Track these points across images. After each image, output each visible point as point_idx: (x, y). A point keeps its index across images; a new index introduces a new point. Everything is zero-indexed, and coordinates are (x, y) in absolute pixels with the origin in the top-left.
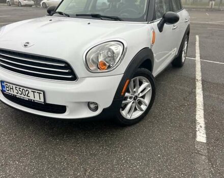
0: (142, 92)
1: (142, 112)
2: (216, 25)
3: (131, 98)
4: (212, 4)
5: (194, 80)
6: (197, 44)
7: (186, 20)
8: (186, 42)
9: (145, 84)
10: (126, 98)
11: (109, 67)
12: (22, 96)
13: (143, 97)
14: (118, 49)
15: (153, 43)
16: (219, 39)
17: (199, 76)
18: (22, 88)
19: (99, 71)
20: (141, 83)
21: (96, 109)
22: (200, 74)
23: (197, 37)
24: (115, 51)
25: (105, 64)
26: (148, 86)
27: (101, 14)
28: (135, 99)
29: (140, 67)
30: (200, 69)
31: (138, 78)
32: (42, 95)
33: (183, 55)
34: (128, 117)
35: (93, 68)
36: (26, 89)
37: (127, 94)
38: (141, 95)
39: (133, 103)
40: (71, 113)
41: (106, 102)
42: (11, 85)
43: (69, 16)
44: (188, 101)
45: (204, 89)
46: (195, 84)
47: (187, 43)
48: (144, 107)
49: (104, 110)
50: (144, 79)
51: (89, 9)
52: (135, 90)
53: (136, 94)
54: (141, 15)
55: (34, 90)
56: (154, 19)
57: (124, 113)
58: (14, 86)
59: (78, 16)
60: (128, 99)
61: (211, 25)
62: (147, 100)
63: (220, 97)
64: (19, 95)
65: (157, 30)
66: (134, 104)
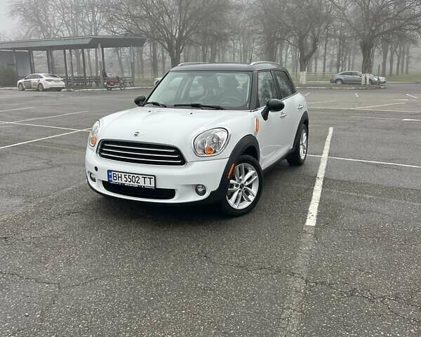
0: (248, 180)
1: (250, 203)
2: (365, 112)
3: (237, 186)
4: (366, 79)
5: (314, 178)
6: (329, 138)
7: (300, 105)
8: (305, 134)
9: (251, 173)
10: (232, 186)
11: (215, 152)
12: (132, 183)
13: (250, 186)
14: (223, 135)
15: (257, 131)
16: (362, 131)
17: (321, 174)
18: (132, 175)
19: (206, 155)
20: (247, 172)
21: (204, 192)
22: (324, 172)
23: (331, 130)
24: (220, 137)
25: (211, 150)
26: (254, 174)
27: (202, 103)
28: (241, 187)
29: (243, 154)
30: (325, 167)
31: (243, 165)
32: (153, 180)
33: (301, 150)
34: (235, 207)
35: (200, 152)
36: (136, 176)
37: (232, 181)
38: (247, 184)
39: (240, 191)
40: (180, 197)
41: (213, 185)
42: (120, 174)
43: (166, 107)
44: (303, 196)
45: (324, 186)
46: (315, 181)
47: (307, 135)
48: (252, 198)
49: (212, 193)
50: (250, 167)
51: (182, 97)
52: (241, 178)
53: (243, 182)
54: (244, 103)
55: (145, 176)
56: (258, 106)
57: (231, 202)
58: (123, 174)
59: (176, 106)
60: (235, 187)
61: (358, 111)
62: (254, 190)
63: (341, 192)
64: (128, 182)
65: (261, 119)
66: (241, 193)
